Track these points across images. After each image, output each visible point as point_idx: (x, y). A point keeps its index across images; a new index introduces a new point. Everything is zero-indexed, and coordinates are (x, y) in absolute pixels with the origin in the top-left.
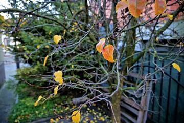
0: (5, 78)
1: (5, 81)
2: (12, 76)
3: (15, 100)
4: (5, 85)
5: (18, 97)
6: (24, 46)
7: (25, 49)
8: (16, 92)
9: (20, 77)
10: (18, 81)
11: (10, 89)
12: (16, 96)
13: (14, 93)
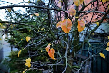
0: (3, 57)
1: (3, 59)
2: (7, 57)
3: (8, 71)
4: (2, 62)
5: (9, 69)
6: (15, 38)
7: (15, 40)
8: (9, 66)
9: (11, 57)
10: (10, 59)
12: (9, 68)
13: (8, 67)
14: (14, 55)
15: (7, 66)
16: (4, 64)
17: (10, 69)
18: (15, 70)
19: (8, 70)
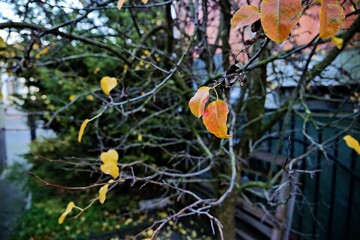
1: (6, 164)
2: (21, 156)
3: (25, 203)
4: (6, 172)
5: (30, 197)
6: (44, 97)
7: (47, 102)
8: (28, 188)
9: (36, 157)
10: (30, 166)
11: (15, 182)
12: (27, 195)
13: (24, 189)
14: (45, 150)
15: (21, 186)
16: (11, 178)
17: (33, 196)
18: (49, 199)
19: (25, 200)
